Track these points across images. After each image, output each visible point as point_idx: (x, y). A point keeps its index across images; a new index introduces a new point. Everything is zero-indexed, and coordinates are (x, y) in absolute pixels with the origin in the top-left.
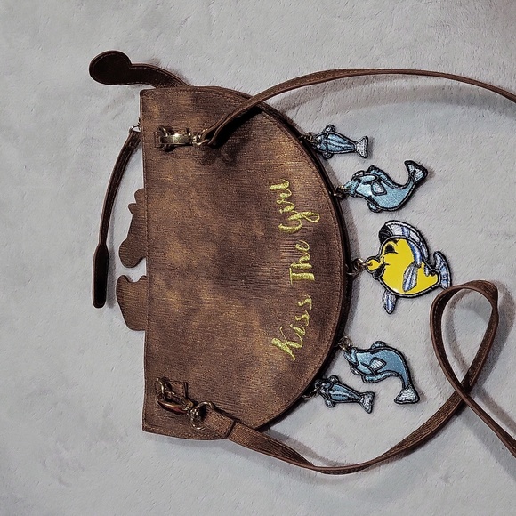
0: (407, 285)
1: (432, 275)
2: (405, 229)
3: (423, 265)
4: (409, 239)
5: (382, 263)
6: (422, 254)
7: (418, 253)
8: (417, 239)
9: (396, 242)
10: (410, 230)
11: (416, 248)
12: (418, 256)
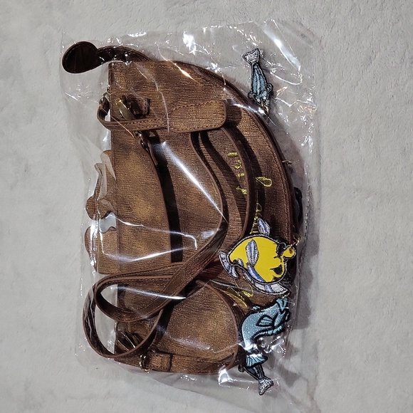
0: (253, 245)
1: (235, 260)
2: (270, 291)
3: (245, 267)
4: (264, 283)
5: (282, 257)
6: (250, 275)
7: (253, 274)
8: (257, 285)
9: (275, 278)
10: (266, 291)
11: (256, 278)
12: (251, 272)
